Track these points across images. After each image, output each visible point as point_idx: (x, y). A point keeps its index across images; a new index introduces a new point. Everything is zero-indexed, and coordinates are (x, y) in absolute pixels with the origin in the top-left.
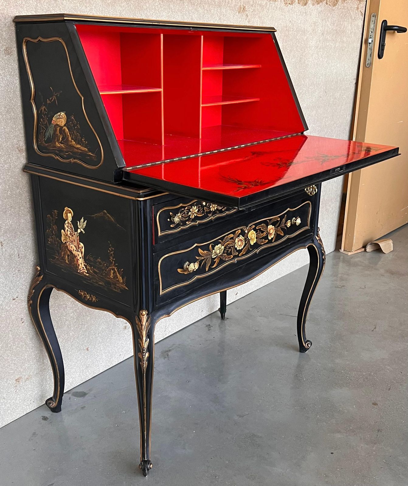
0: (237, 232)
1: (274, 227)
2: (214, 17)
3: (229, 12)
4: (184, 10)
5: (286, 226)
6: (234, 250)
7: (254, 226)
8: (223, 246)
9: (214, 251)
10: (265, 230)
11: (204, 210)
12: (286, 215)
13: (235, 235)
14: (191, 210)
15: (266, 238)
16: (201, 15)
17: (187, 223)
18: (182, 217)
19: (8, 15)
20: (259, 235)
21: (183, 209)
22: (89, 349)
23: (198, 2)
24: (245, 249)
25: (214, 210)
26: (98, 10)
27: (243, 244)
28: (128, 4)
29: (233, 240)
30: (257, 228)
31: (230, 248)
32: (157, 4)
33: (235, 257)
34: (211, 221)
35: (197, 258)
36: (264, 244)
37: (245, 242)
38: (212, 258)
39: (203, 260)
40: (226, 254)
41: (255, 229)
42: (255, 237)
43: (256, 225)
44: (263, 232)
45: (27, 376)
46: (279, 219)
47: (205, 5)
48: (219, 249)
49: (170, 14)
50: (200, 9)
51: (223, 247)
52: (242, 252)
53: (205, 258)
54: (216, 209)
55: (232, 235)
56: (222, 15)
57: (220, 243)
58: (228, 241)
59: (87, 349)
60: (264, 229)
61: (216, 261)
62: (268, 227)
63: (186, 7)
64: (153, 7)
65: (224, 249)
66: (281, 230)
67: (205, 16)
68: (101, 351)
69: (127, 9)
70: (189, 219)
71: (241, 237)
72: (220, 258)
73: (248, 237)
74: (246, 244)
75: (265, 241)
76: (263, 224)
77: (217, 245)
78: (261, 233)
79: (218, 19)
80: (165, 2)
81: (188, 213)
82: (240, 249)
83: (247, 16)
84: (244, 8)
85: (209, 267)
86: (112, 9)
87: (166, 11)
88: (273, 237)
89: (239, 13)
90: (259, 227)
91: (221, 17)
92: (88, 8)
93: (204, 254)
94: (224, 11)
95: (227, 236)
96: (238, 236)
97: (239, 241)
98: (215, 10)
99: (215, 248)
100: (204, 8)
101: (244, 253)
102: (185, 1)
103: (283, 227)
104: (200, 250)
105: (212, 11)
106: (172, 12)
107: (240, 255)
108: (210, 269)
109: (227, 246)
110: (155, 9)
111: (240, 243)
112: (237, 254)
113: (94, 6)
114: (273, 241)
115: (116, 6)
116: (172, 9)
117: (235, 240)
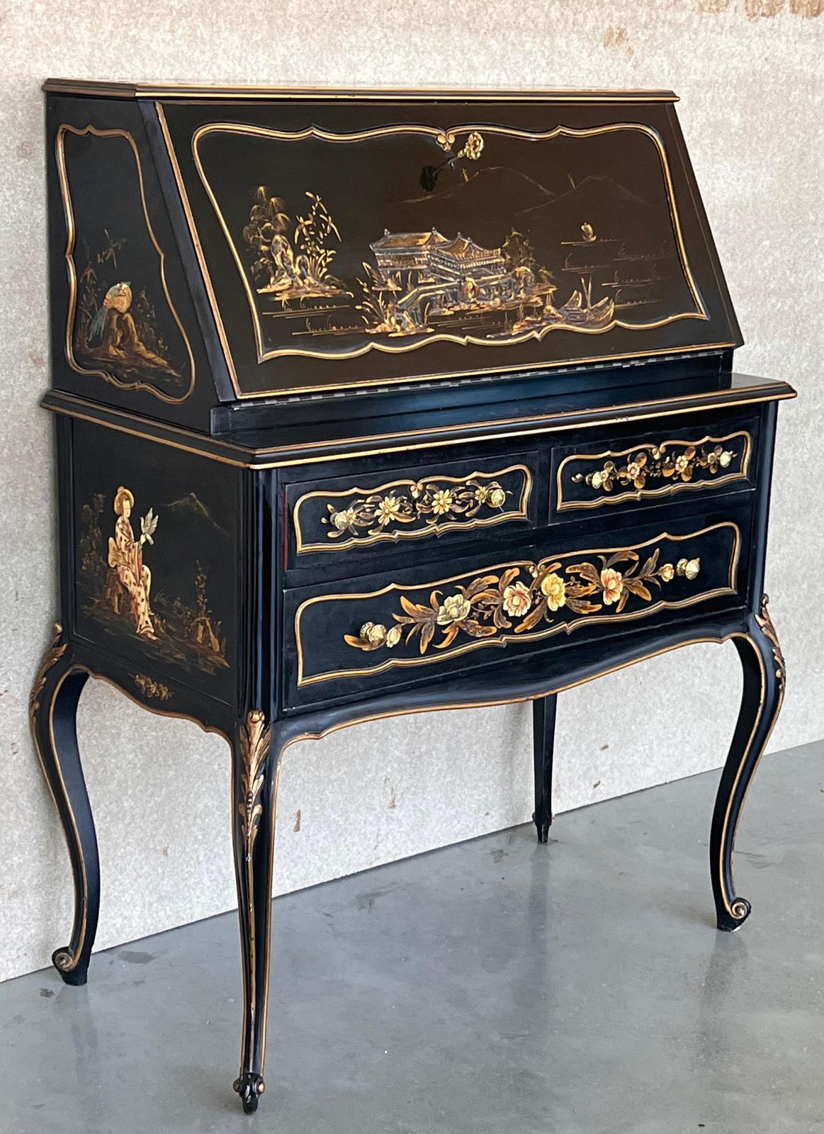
0: (508, 572)
1: (619, 574)
2: (532, 59)
3: (576, 45)
4: (450, 48)
5: (659, 578)
6: (499, 615)
7: (558, 565)
8: (469, 599)
9: (442, 608)
10: (592, 578)
11: (415, 510)
12: (658, 550)
13: (504, 579)
14: (381, 505)
15: (597, 598)
16: (497, 57)
17: (370, 532)
18: (358, 517)
19: (30, 77)
20: (573, 588)
21: (359, 501)
22: (169, 851)
23: (489, 26)
24: (533, 617)
25: (441, 512)
26: (231, 57)
27: (526, 604)
28: (304, 40)
29: (498, 589)
30: (567, 571)
31: (488, 608)
32: (377, 37)
33: (502, 632)
34: (433, 537)
35: (397, 618)
36: (591, 614)
37: (534, 599)
38: (436, 625)
39: (413, 625)
40: (477, 623)
41: (560, 573)
42: (564, 592)
43: (564, 563)
44: (585, 583)
45: (13, 886)
46: (636, 558)
47: (507, 33)
48: (456, 607)
49: (411, 57)
50: (492, 42)
51: (468, 604)
52: (522, 622)
53: (418, 620)
54: (447, 510)
55: (494, 579)
56: (557, 54)
57: (460, 592)
58: (482, 591)
59: (165, 852)
60: (589, 577)
61: (447, 635)
62: (603, 572)
63: (457, 38)
64: (368, 44)
65: (471, 609)
66: (644, 585)
68: (199, 863)
69: (301, 51)
70: (376, 525)
71: (520, 586)
72: (460, 628)
73: (540, 590)
74: (533, 607)
75: (593, 608)
76: (585, 564)
77: (453, 596)
78: (579, 586)
79: (544, 64)
80: (398, 32)
81: (373, 512)
82: (518, 615)
83: (630, 51)
84: (620, 35)
85: (429, 643)
86: (264, 54)
87: (401, 52)
88: (618, 601)
89: (605, 46)
90: (575, 568)
91: (554, 57)
92: (208, 55)
93: (414, 611)
94: (561, 43)
95: (479, 579)
96: (510, 584)
97: (513, 596)
98: (535, 42)
99: (446, 602)
100: (504, 40)
101: (529, 628)
102: (452, 25)
103: (648, 577)
104: (404, 602)
105: (528, 46)
106: (417, 52)
107: (516, 630)
108: (431, 651)
109: (480, 602)
110: (373, 49)
111: (516, 601)
112: (510, 625)
113: (221, 49)
114: (618, 610)
115: (274, 47)
116: (416, 45)
117: (503, 590)
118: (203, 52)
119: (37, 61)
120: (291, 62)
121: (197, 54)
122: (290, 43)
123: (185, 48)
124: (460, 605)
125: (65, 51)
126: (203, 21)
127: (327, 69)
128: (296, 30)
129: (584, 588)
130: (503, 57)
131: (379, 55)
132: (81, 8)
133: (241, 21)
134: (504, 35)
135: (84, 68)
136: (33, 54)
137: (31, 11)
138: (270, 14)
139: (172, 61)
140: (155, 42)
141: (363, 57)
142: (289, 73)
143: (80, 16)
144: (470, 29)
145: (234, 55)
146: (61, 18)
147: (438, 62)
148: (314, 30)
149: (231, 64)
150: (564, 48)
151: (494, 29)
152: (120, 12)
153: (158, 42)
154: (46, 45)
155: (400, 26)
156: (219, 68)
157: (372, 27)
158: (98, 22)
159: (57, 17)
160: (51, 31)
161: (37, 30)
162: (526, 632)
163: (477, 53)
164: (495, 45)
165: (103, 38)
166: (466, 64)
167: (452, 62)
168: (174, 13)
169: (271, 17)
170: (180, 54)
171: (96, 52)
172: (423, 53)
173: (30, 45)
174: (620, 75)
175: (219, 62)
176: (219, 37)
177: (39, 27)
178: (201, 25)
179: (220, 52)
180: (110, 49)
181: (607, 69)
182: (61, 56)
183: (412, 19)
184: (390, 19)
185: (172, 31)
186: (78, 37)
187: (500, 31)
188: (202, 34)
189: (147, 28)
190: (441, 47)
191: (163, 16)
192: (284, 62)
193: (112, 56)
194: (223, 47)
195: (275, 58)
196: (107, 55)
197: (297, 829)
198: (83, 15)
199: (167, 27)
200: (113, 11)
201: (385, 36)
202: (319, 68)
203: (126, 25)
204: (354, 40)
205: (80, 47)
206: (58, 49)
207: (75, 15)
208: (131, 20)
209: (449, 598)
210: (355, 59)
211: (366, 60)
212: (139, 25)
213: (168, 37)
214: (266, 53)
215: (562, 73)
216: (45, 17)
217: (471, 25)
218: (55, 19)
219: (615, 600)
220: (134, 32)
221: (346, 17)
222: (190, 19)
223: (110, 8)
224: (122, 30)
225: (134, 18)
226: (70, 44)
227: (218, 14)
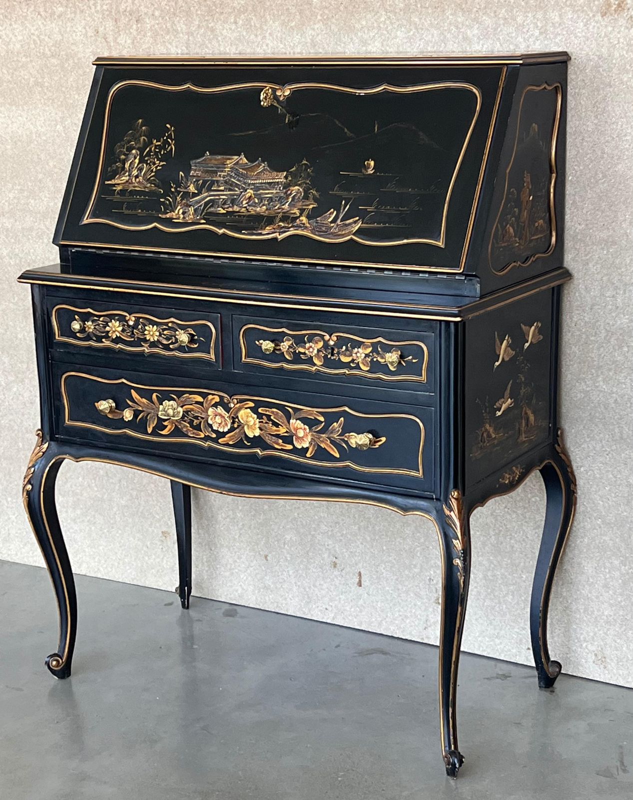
0: (210, 397)
1: (307, 427)
2: (525, 30)
3: (570, 17)
4: (446, 24)
5: (346, 443)
6: (205, 426)
7: (252, 404)
8: (182, 407)
9: (161, 407)
10: (283, 423)
11: (133, 333)
12: (342, 419)
13: (207, 401)
14: (110, 324)
15: (288, 439)
16: (489, 29)
17: (104, 340)
18: (95, 328)
20: (266, 425)
21: (95, 318)
23: (480, 6)
24: (232, 436)
25: (152, 340)
27: (226, 425)
29: (203, 406)
30: (260, 410)
31: (196, 417)
32: (383, 19)
33: (207, 438)
34: (142, 354)
35: (130, 403)
36: (283, 450)
37: (233, 423)
38: (158, 417)
39: (143, 411)
40: (189, 425)
41: (254, 410)
42: (257, 426)
43: (258, 404)
44: (277, 425)
46: (322, 419)
48: (170, 409)
49: (412, 33)
50: (484, 18)
51: (181, 410)
52: (224, 437)
53: (144, 409)
54: (156, 340)
55: (200, 399)
56: (551, 25)
57: (175, 400)
58: (191, 404)
60: (279, 421)
61: (167, 426)
62: (290, 421)
63: (451, 17)
64: (375, 25)
65: (183, 414)
66: (330, 443)
67: (499, 29)
70: (107, 337)
71: (220, 410)
72: (176, 425)
73: (237, 417)
74: (232, 429)
75: (286, 446)
76: (274, 410)
77: (169, 401)
78: (271, 425)
79: (537, 33)
80: (400, 14)
81: (105, 327)
82: (221, 430)
84: (619, 5)
85: (153, 428)
86: (297, 35)
87: (403, 29)
88: (307, 449)
89: (602, 16)
90: (266, 411)
91: (548, 28)
92: (259, 38)
93: (141, 402)
94: (555, 16)
95: (188, 395)
96: (213, 406)
97: (216, 415)
98: (527, 16)
99: (164, 403)
100: (496, 16)
101: (231, 443)
102: (446, 7)
103: (335, 438)
104: (134, 394)
105: (520, 19)
106: (416, 28)
107: (220, 441)
108: (154, 433)
109: (190, 412)
110: (379, 28)
111: (218, 419)
112: (214, 436)
113: (268, 33)
114: (308, 455)
115: (305, 30)
116: (416, 24)
117: (207, 410)
118: (256, 36)
119: (157, 44)
120: (317, 40)
121: (253, 37)
122: (316, 26)
123: (245, 34)
124: (174, 409)
125: (173, 38)
126: (255, 15)
127: (344, 43)
128: (319, 17)
129: (275, 428)
130: (496, 29)
131: (385, 32)
132: (180, 12)
133: (280, 14)
134: (495, 12)
135: (184, 48)
136: (155, 40)
137: (153, 15)
138: (301, 8)
139: (237, 42)
140: (225, 30)
141: (372, 34)
142: (317, 47)
143: (180, 17)
144: (463, 9)
145: (277, 36)
146: (169, 18)
147: (435, 35)
148: (333, 16)
149: (275, 43)
150: (557, 19)
151: (485, 8)
152: (203, 13)
153: (227, 30)
154: (162, 35)
155: (401, 10)
156: (267, 45)
157: (378, 12)
158: (190, 19)
159: (167, 18)
160: (164, 26)
161: (156, 26)
162: (227, 445)
163: (470, 27)
164: (488, 21)
165: (194, 29)
166: (461, 36)
167: (449, 36)
168: (236, 11)
169: (301, 10)
170: (242, 37)
171: (190, 38)
172: (422, 29)
173: (153, 35)
174: (621, 40)
175: (268, 42)
176: (266, 25)
177: (158, 24)
178: (254, 18)
179: (267, 35)
180: (199, 36)
181: (606, 36)
182: (171, 41)
183: (411, 4)
184: (392, 6)
185: (236, 23)
186: (179, 29)
187: (491, 8)
188: (255, 24)
189: (220, 22)
190: (437, 24)
191: (230, 13)
192: (312, 40)
193: (200, 40)
194: (269, 31)
195: (305, 38)
196: (197, 39)
197: (360, 584)
198: (181, 16)
199: (232, 20)
200: (199, 12)
201: (389, 18)
202: (338, 43)
203: (207, 20)
204: (364, 23)
205: (181, 35)
206: (168, 37)
207: (177, 16)
208: (210, 17)
209: (166, 401)
210: (365, 36)
211: (374, 36)
212: (215, 20)
213: (233, 27)
214: (299, 34)
215: (557, 40)
216: (160, 19)
217: (464, 6)
218: (166, 19)
219: (305, 446)
220: (212, 24)
221: (357, 6)
222: (246, 14)
223: (197, 11)
224: (204, 24)
225: (212, 15)
226: (175, 33)
227: (265, 10)
